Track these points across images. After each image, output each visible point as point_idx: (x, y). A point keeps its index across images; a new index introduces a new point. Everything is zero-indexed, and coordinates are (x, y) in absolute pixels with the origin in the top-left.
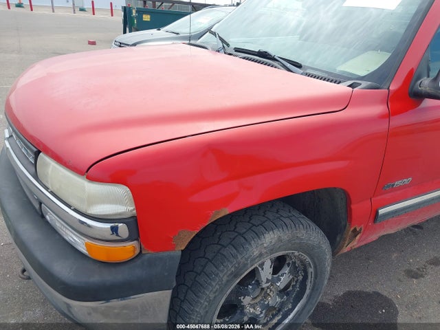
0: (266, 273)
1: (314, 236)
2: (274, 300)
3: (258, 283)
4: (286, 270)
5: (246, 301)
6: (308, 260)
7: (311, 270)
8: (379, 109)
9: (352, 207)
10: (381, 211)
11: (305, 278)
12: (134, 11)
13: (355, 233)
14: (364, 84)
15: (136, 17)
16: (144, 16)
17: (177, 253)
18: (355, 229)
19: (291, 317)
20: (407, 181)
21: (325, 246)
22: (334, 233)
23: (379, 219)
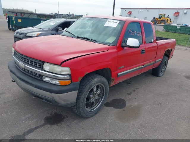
0: (95, 89)
1: (104, 80)
2: (97, 97)
3: (93, 92)
4: (99, 89)
5: (91, 96)
6: (104, 86)
7: (104, 89)
8: (115, 50)
9: (112, 73)
10: (118, 74)
11: (103, 92)
12: (13, 18)
13: (113, 80)
14: (111, 45)
15: (15, 21)
16: (18, 20)
17: (79, 82)
18: (113, 79)
19: (101, 103)
20: (123, 67)
21: (107, 83)
22: (109, 80)
23: (118, 76)
